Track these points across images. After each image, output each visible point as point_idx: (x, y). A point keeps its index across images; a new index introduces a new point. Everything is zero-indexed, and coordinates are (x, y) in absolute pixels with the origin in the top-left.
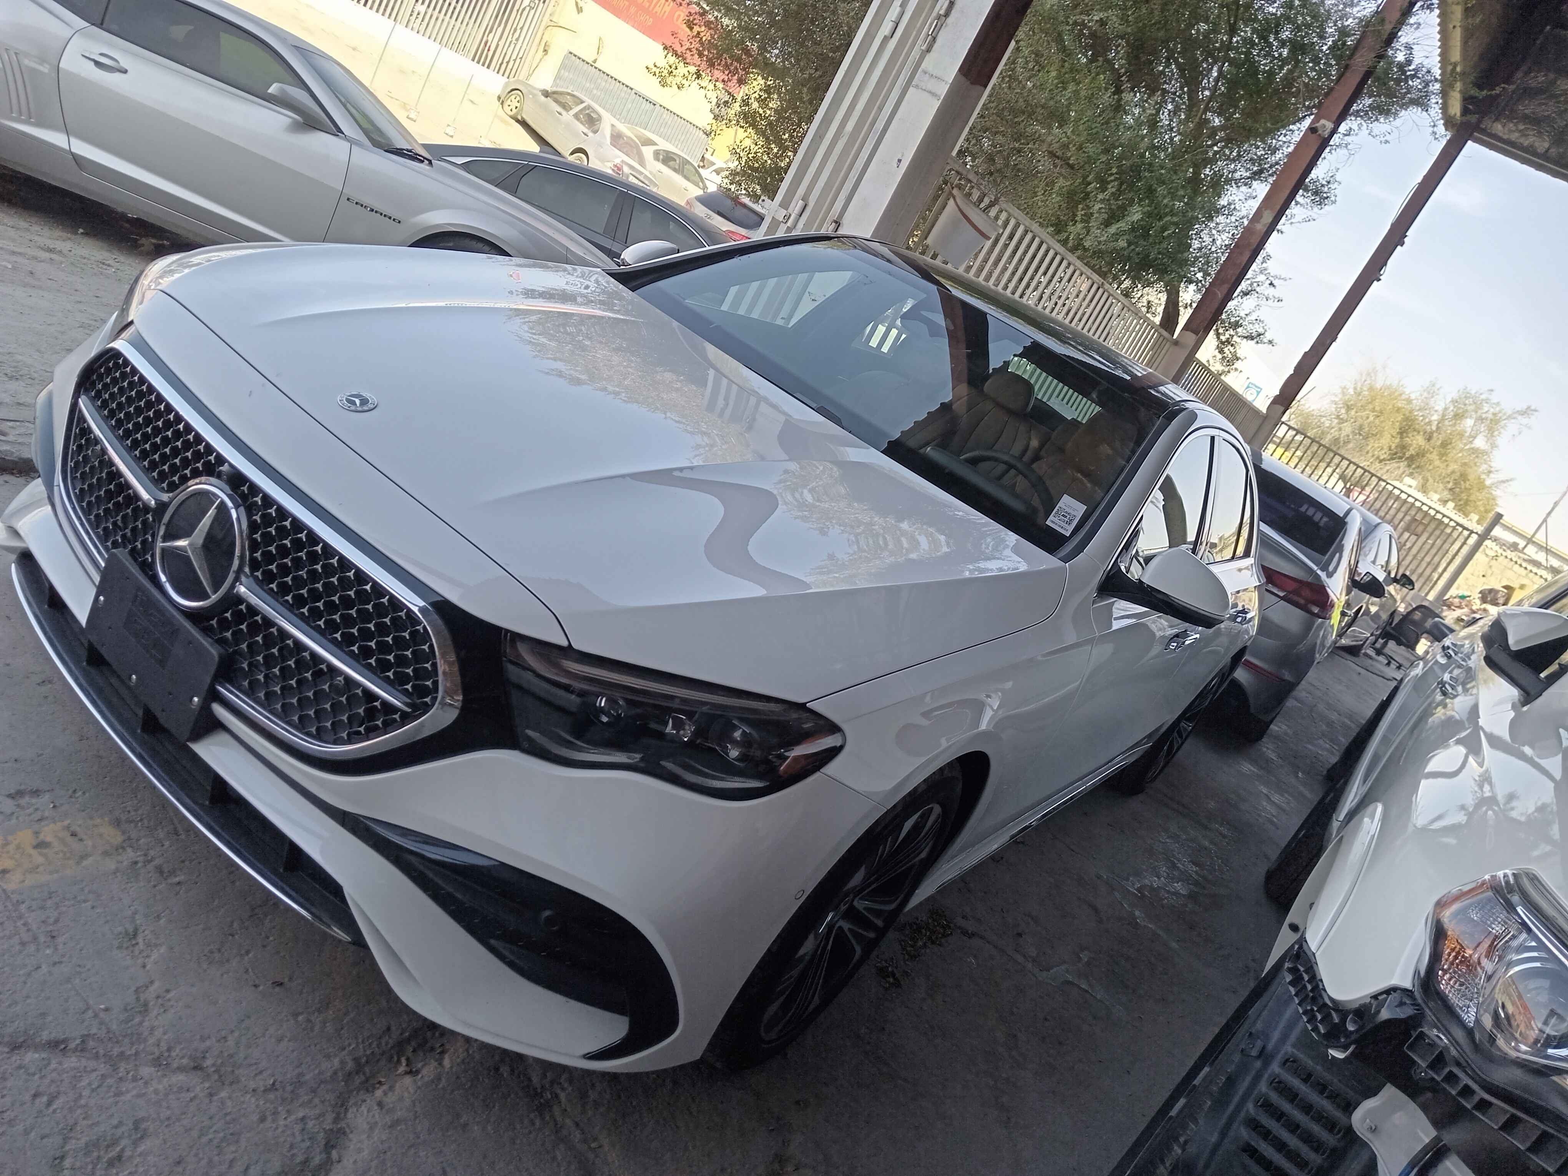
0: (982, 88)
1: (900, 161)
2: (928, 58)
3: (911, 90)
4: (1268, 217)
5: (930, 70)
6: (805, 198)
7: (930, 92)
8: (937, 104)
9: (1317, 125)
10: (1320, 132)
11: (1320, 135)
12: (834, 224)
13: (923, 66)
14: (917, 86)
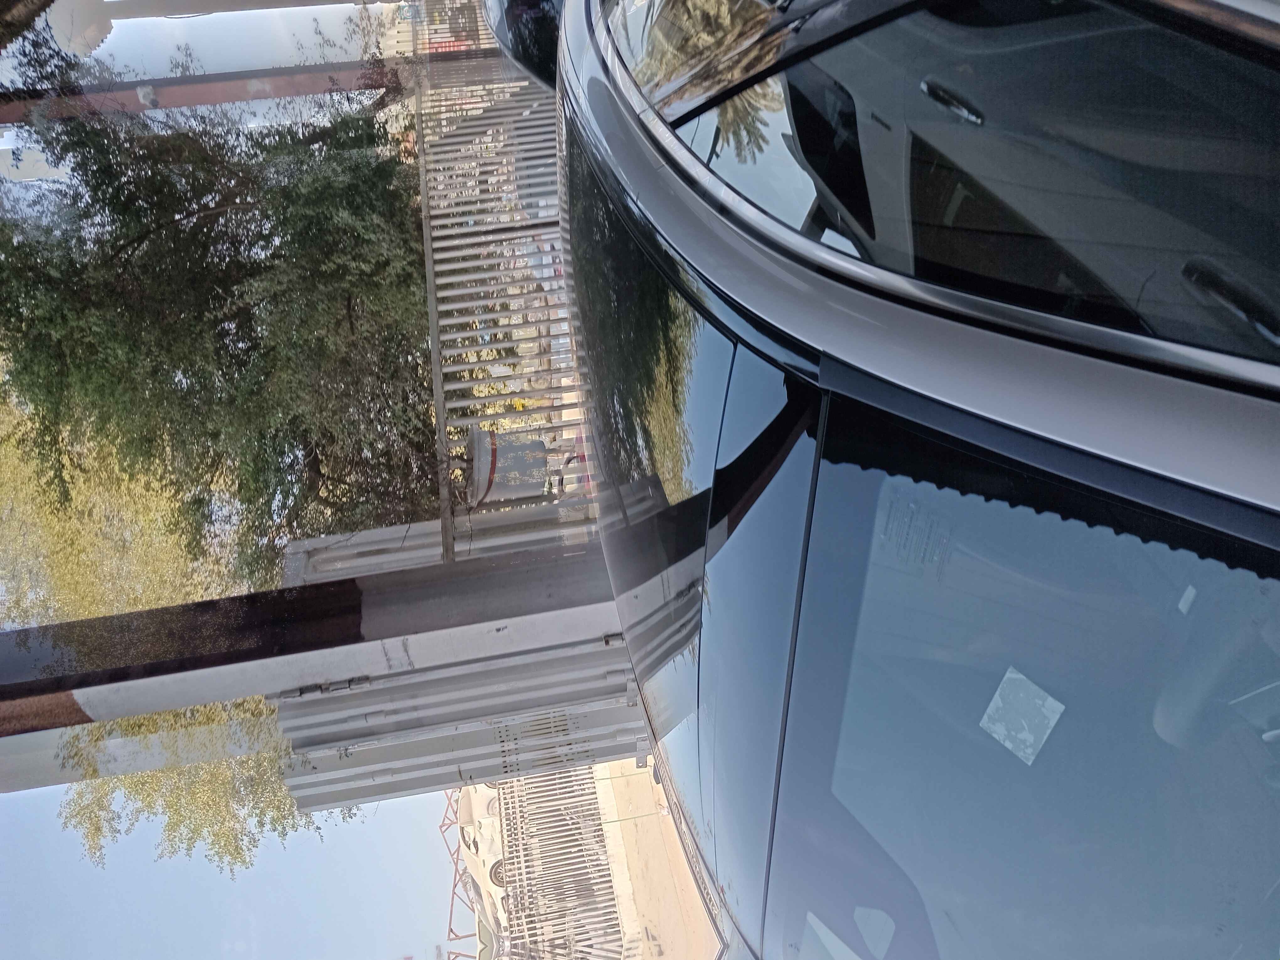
0: (357, 581)
1: (498, 630)
2: (373, 673)
3: (417, 666)
4: (254, 85)
5: (384, 664)
6: (604, 676)
7: (406, 651)
8: (412, 638)
9: (148, 104)
10: (152, 97)
11: (155, 94)
12: (611, 643)
13: (386, 672)
14: (411, 664)
